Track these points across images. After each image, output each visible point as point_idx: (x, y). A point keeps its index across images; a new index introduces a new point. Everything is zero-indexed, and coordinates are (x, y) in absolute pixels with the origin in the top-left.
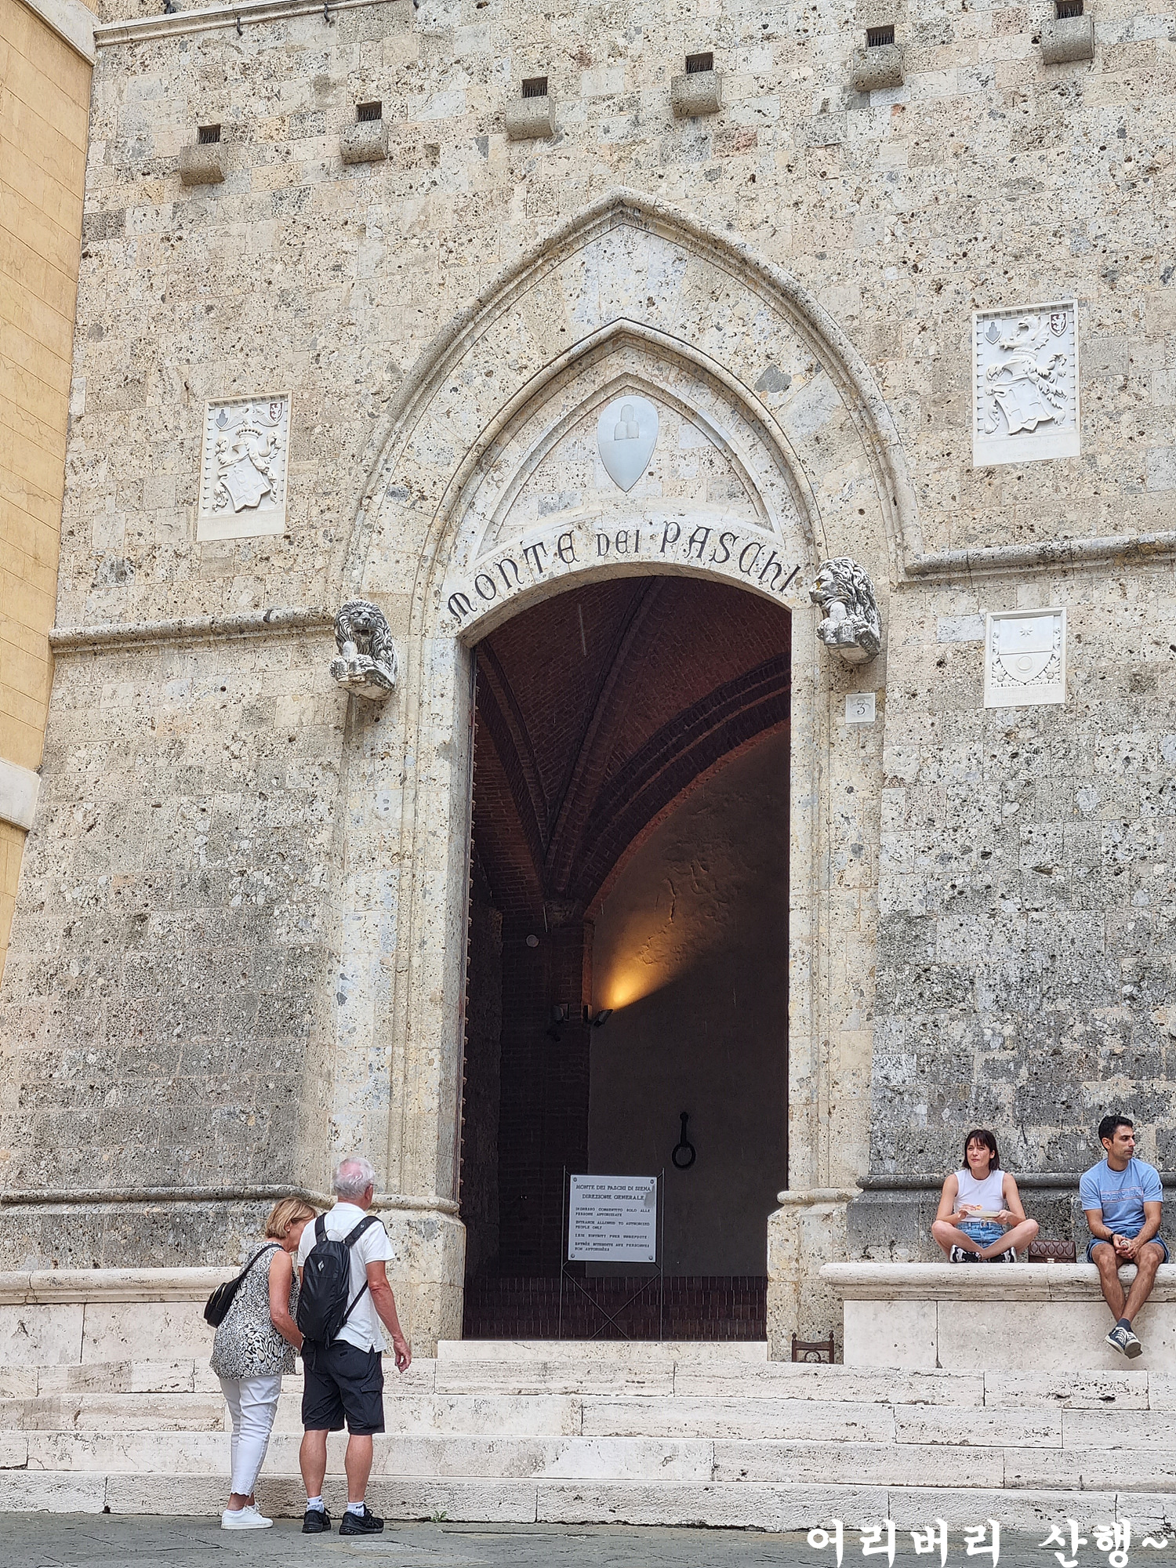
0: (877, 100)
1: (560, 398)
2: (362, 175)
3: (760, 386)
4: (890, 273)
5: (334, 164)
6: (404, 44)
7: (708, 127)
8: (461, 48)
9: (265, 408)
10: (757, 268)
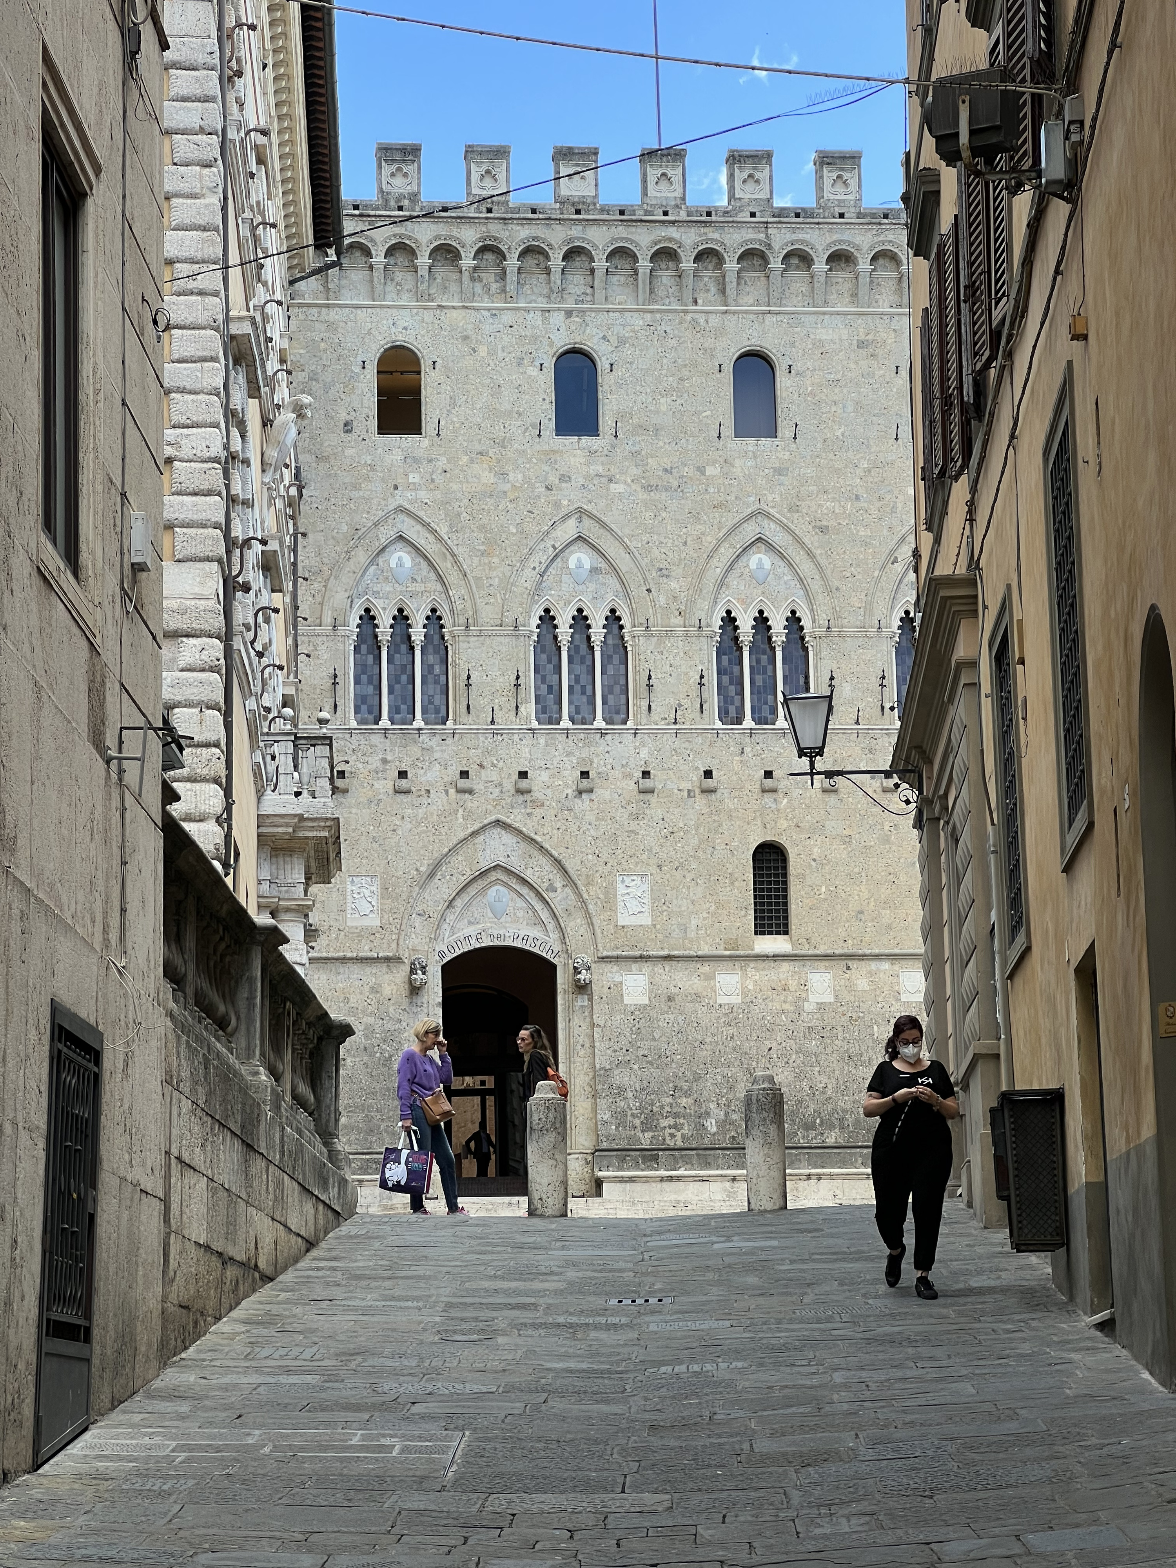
0: (584, 796)
1: (475, 885)
2: (402, 797)
3: (547, 890)
4: (590, 857)
5: (391, 791)
6: (415, 750)
7: (527, 797)
8: (437, 755)
9: (369, 879)
10: (546, 850)
